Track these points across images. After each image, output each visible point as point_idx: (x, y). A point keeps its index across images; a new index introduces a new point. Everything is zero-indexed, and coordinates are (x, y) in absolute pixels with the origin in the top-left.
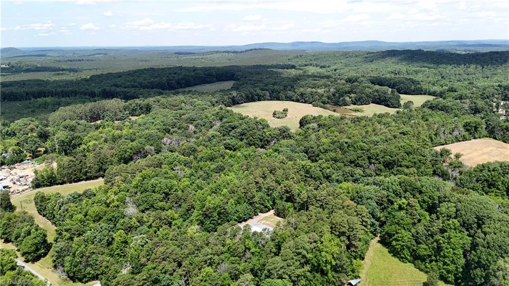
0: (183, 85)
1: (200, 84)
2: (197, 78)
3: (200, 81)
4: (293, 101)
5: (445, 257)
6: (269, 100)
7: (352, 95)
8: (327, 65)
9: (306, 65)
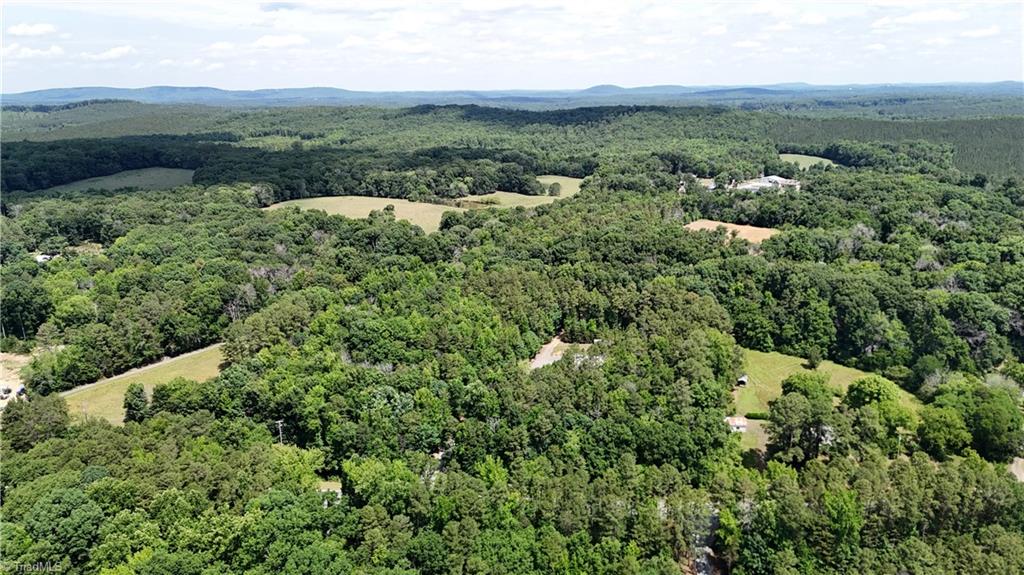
0: (44, 182)
1: (85, 178)
2: (75, 164)
3: (83, 171)
4: (357, 195)
5: (816, 330)
6: (307, 197)
7: (468, 179)
8: (316, 134)
9: (266, 134)
